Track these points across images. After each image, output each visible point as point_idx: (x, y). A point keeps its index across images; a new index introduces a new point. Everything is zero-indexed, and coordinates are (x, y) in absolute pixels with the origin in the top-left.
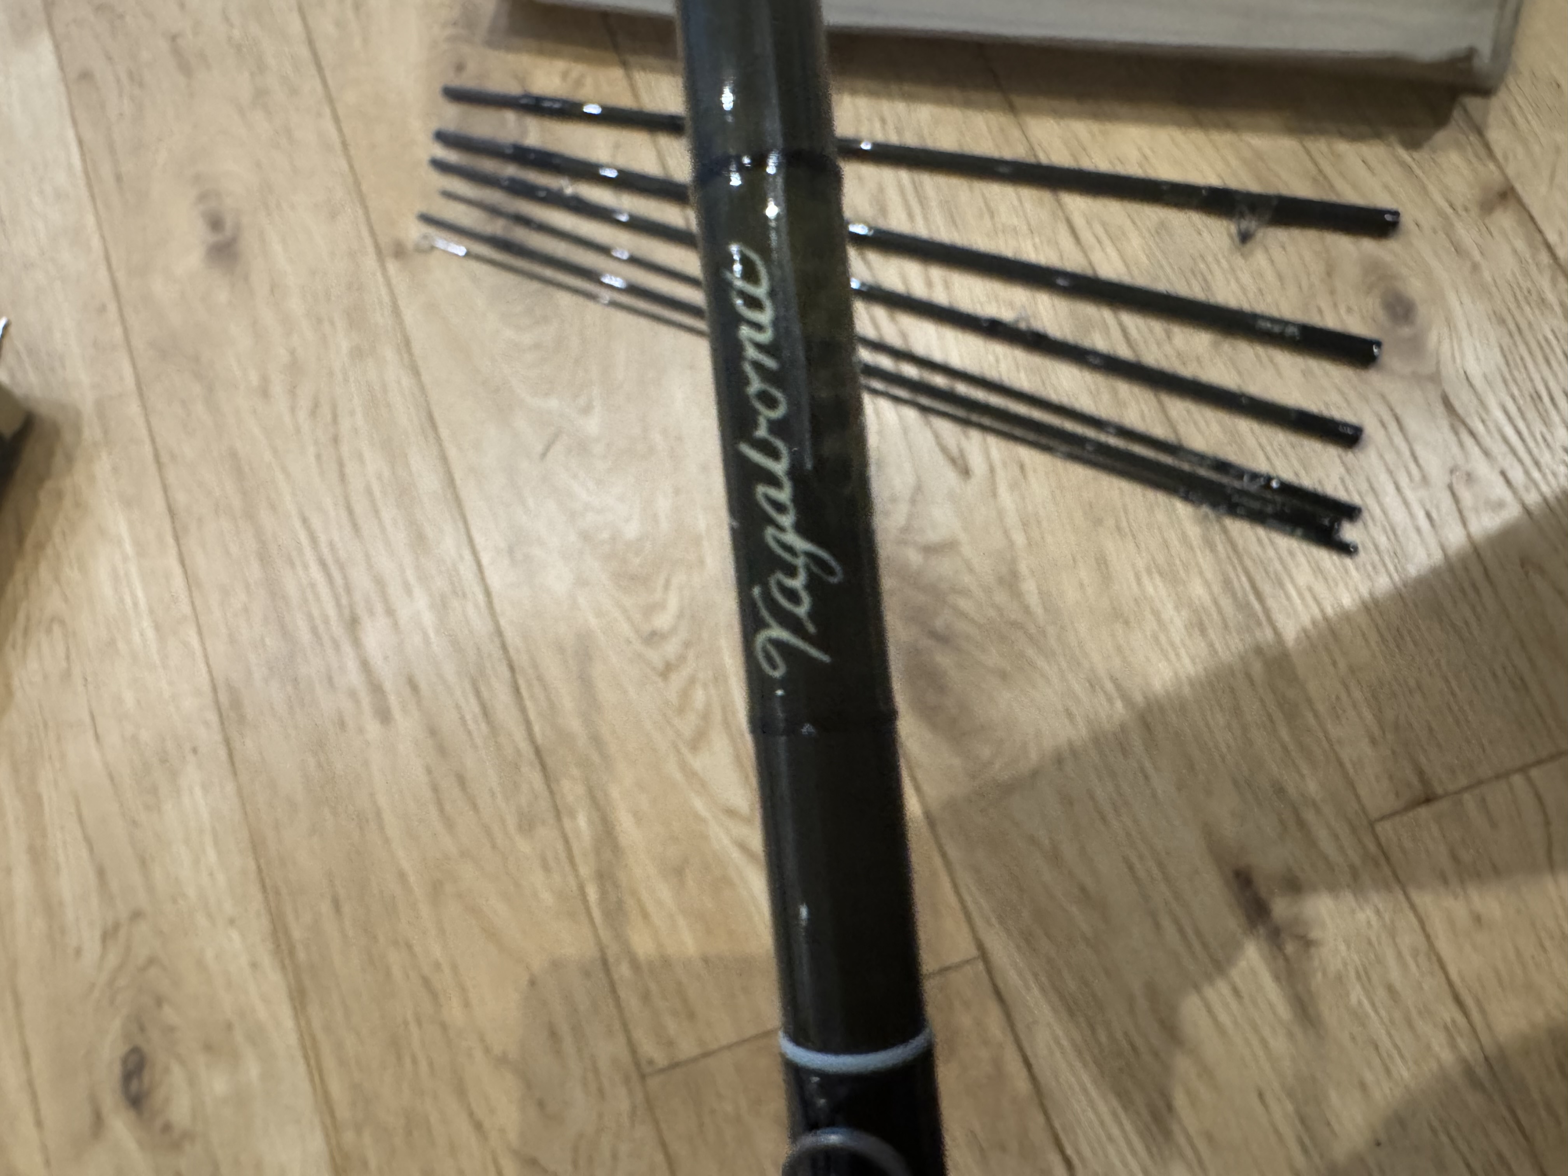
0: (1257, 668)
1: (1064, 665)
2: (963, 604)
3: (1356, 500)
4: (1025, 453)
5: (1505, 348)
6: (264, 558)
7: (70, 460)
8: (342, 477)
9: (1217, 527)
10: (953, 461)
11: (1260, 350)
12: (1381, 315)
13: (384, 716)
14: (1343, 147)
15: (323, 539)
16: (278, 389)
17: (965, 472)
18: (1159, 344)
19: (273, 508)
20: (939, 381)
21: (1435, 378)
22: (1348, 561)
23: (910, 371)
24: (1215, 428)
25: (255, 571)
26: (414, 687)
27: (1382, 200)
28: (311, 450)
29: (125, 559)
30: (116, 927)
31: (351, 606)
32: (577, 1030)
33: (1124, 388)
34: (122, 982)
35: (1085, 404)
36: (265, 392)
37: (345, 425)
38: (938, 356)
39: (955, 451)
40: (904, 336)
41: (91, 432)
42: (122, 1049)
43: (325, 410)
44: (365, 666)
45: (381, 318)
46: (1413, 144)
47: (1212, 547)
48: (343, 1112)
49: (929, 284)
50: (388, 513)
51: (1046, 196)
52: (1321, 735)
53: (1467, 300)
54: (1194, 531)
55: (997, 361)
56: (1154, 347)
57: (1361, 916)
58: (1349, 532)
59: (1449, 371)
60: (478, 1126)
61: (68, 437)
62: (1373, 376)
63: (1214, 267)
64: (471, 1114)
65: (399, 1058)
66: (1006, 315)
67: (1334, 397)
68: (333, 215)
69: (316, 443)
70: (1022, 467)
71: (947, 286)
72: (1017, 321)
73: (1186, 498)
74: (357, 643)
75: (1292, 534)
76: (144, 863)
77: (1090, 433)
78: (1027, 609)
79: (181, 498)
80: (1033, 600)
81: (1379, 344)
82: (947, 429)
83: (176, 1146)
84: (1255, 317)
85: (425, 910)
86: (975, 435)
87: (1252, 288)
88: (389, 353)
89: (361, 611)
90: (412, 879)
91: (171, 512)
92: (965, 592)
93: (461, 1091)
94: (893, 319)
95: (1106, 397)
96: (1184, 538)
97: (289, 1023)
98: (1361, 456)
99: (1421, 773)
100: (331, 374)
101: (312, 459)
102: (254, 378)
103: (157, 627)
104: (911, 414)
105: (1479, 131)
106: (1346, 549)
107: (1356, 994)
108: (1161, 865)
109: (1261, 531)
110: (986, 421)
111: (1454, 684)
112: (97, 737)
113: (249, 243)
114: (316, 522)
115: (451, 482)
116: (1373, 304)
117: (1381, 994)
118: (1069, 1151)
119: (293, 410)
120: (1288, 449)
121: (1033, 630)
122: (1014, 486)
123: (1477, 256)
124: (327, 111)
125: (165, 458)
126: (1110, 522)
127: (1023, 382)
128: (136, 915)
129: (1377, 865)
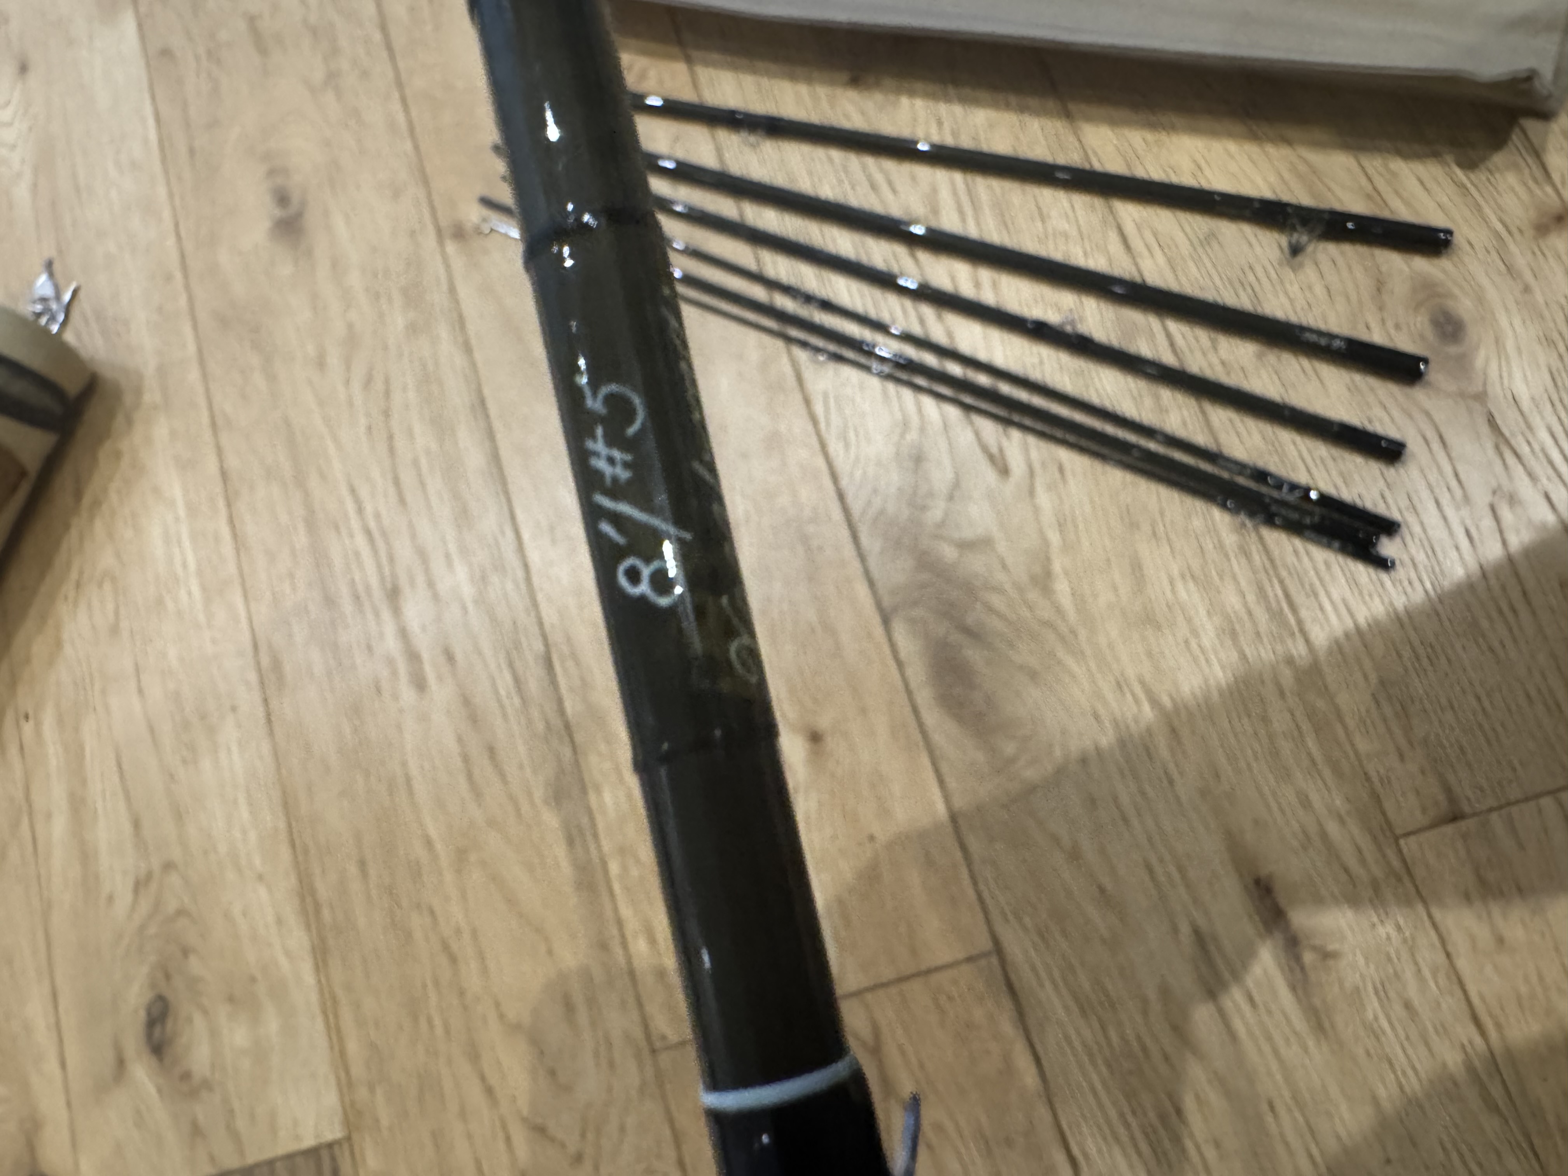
0: (1287, 676)
1: (1093, 665)
2: (996, 601)
3: (1396, 516)
4: (1065, 455)
5: (1554, 370)
6: (311, 524)
7: (130, 422)
8: (392, 450)
9: (1253, 535)
10: (991, 458)
11: (1305, 362)
12: (1429, 333)
13: (420, 684)
14: (1398, 165)
15: (369, 509)
16: (334, 360)
17: (1004, 471)
18: (1204, 354)
19: (323, 477)
20: (983, 380)
21: (1481, 397)
22: (1384, 576)
23: (955, 369)
24: (1257, 438)
25: (301, 539)
26: (450, 658)
27: (1436, 219)
28: (363, 421)
29: (177, 519)
30: (149, 876)
31: (394, 576)
32: (591, 1002)
33: (1166, 394)
34: (152, 930)
35: (1128, 409)
36: (321, 363)
37: (397, 398)
38: (982, 356)
39: (994, 450)
40: (950, 334)
41: (151, 395)
42: (148, 996)
43: (379, 385)
44: (403, 633)
45: (438, 298)
46: (1469, 165)
47: (1248, 556)
48: (357, 1070)
49: (977, 285)
50: (435, 484)
51: (1098, 202)
52: (1348, 748)
53: (1517, 322)
54: (1230, 539)
55: (1041, 362)
56: (1198, 354)
57: (1381, 931)
58: (1387, 547)
59: (1495, 390)
60: (489, 1091)
61: (128, 399)
62: (1418, 393)
63: (1264, 280)
64: (483, 1078)
65: (415, 1019)
66: (1053, 317)
67: (1378, 412)
68: (397, 194)
69: (368, 415)
70: (1061, 469)
71: (995, 285)
72: (1063, 324)
73: (1223, 506)
74: (396, 611)
75: (1329, 546)
76: (179, 815)
77: (1131, 437)
78: (1059, 610)
79: (233, 462)
80: (1066, 600)
81: (1426, 361)
82: (988, 428)
83: (193, 1094)
84: (1303, 329)
85: (449, 877)
86: (1016, 434)
87: (1300, 303)
88: (443, 332)
89: (403, 581)
90: (439, 846)
91: (224, 475)
92: (999, 590)
93: (474, 1056)
94: (940, 317)
95: (1148, 402)
96: (1220, 546)
97: (309, 979)
98: (1402, 471)
99: (1448, 790)
100: (386, 348)
101: (362, 429)
102: (311, 349)
103: (204, 589)
104: (953, 412)
105: (1537, 154)
106: (1383, 564)
107: (1373, 1006)
108: (1181, 870)
109: (1298, 542)
110: (1028, 422)
111: (1486, 704)
112: (140, 691)
113: (312, 219)
114: (364, 492)
115: (495, 458)
116: (1421, 322)
117: (1398, 1009)
118: (1076, 1151)
119: (347, 382)
120: (1330, 463)
121: (1064, 629)
122: (1051, 487)
123: (1528, 277)
124: (396, 95)
125: (220, 422)
126: (1146, 528)
127: (1065, 383)
128: (168, 866)
129: (1399, 879)
